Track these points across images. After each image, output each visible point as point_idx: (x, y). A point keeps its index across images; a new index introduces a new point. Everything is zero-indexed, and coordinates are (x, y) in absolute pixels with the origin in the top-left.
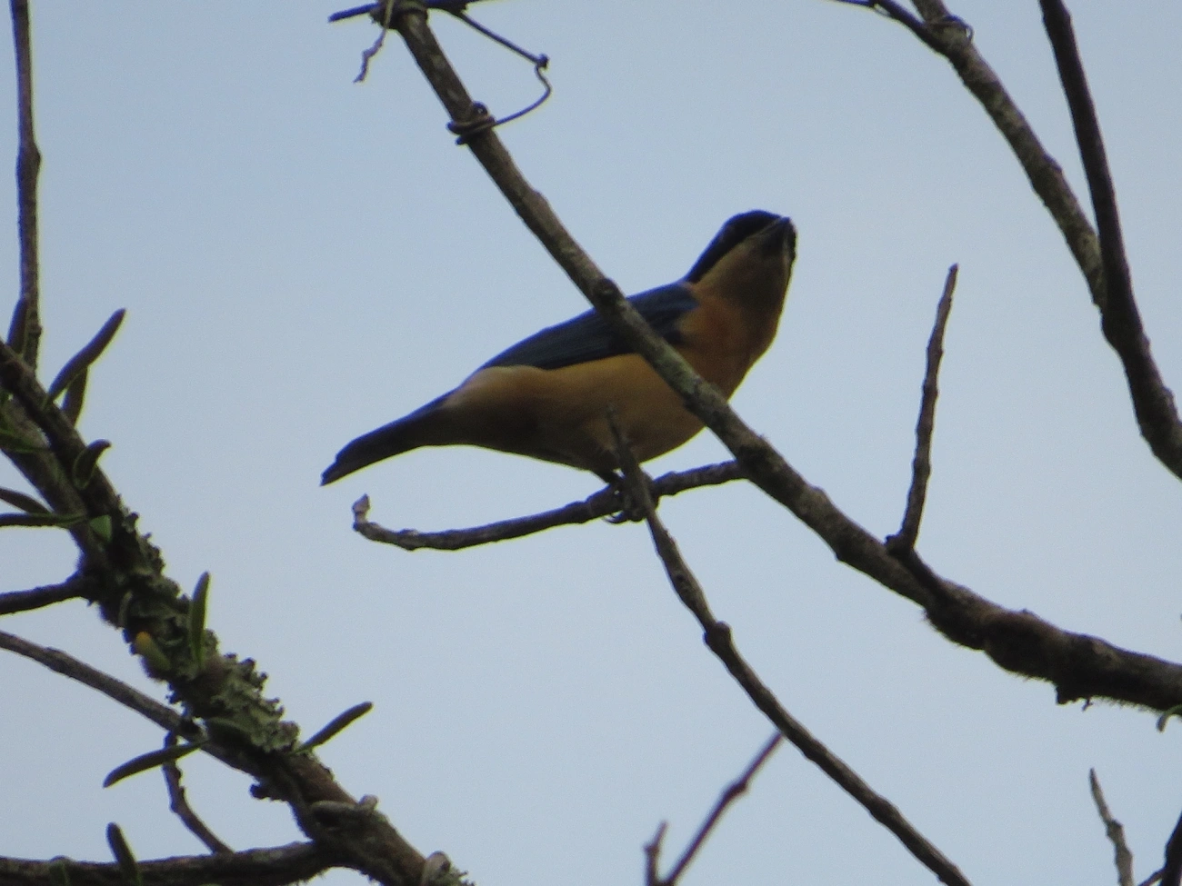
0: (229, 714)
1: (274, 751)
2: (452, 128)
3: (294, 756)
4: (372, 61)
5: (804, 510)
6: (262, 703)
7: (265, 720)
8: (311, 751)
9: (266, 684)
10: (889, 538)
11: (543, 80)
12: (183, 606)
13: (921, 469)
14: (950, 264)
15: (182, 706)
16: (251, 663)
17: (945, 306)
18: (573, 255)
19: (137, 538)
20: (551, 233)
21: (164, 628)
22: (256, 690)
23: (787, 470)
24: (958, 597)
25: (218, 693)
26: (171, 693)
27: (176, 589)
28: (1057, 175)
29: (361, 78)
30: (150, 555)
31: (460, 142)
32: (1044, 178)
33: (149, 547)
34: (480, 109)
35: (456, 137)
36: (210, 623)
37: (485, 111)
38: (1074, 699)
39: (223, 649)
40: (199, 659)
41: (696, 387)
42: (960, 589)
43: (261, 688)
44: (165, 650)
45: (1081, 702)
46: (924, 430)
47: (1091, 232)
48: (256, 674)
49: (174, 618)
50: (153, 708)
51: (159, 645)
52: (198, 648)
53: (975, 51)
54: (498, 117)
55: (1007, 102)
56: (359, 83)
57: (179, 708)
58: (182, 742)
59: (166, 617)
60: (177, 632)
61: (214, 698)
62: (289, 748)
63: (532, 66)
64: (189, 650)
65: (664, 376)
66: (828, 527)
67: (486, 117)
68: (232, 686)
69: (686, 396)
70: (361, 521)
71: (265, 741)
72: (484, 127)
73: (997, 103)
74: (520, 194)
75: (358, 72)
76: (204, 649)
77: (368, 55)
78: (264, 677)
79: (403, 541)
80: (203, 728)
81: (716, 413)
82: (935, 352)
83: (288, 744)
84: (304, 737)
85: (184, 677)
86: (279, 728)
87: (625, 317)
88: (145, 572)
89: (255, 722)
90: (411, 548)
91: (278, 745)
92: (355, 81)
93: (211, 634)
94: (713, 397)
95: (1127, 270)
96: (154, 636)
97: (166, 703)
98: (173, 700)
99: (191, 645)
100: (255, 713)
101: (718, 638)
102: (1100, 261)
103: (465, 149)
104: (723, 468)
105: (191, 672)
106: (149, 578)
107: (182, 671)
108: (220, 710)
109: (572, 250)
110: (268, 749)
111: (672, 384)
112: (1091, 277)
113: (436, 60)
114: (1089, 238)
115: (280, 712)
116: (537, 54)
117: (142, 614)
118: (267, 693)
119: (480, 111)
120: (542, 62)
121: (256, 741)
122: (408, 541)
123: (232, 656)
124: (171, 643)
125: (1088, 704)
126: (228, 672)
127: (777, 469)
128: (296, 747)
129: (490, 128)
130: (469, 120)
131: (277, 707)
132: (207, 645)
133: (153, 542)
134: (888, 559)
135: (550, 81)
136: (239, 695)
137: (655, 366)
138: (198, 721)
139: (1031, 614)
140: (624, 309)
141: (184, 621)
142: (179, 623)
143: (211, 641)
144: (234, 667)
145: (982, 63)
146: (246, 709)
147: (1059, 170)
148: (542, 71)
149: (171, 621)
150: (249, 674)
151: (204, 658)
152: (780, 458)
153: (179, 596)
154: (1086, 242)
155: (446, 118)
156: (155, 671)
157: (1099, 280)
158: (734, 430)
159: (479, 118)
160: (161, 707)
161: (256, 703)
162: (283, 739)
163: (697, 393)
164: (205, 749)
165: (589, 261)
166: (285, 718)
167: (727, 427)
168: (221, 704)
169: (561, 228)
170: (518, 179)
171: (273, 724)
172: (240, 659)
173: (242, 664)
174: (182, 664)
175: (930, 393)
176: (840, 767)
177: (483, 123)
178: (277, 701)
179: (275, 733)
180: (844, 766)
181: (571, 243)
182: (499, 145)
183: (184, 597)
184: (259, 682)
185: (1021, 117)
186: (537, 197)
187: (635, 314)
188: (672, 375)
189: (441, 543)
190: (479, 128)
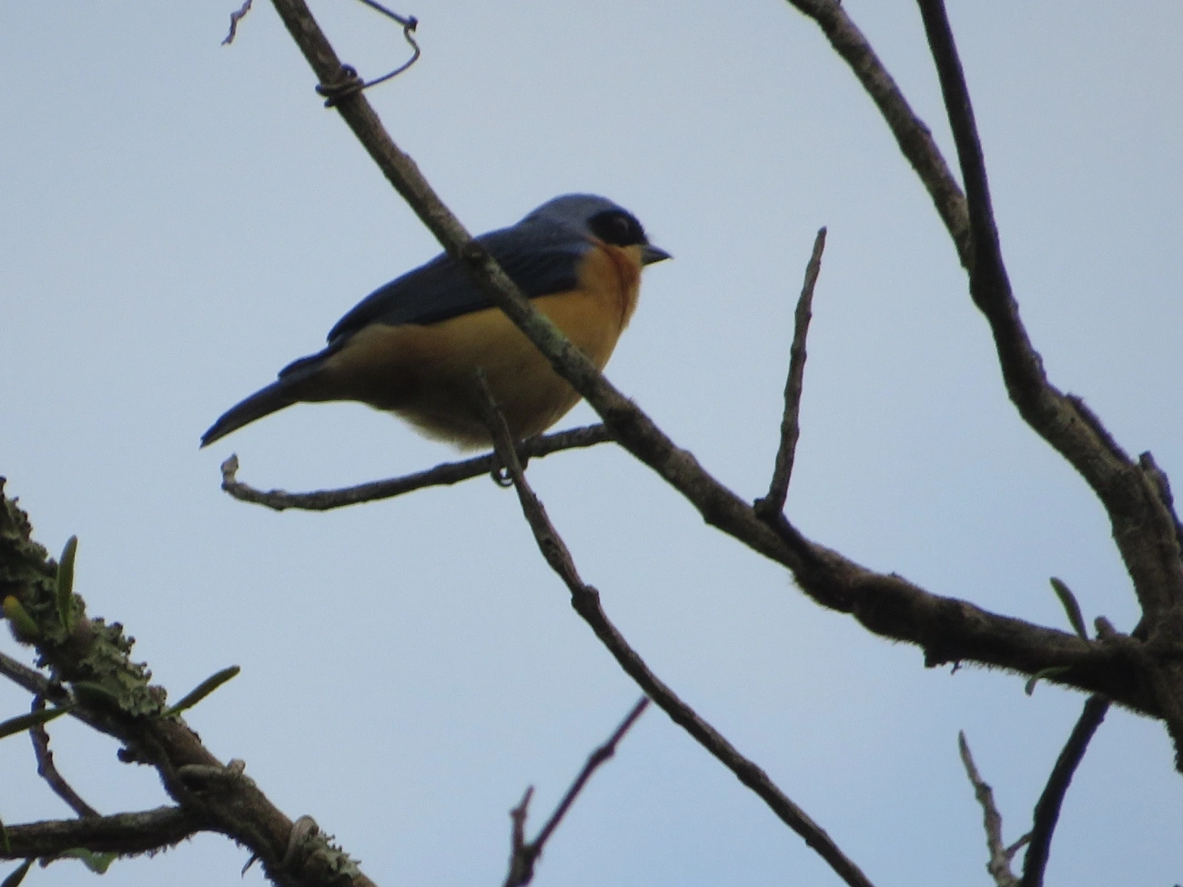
0: (97, 678)
1: (142, 716)
2: (321, 90)
3: (162, 719)
4: (239, 23)
5: (672, 473)
6: (131, 668)
7: (133, 684)
8: (179, 714)
9: (134, 648)
10: (757, 501)
11: (412, 42)
12: (51, 570)
13: (790, 433)
14: (819, 228)
15: (50, 669)
16: (118, 627)
17: (813, 269)
18: (441, 217)
19: (5, 501)
20: (419, 196)
21: (32, 592)
22: (123, 654)
23: (655, 432)
24: (826, 560)
25: (85, 656)
26: (38, 657)
27: (43, 553)
28: (925, 138)
29: (229, 40)
30: (18, 519)
31: (328, 105)
32: (913, 140)
33: (18, 511)
34: (349, 72)
35: (323, 100)
36: (77, 588)
37: (354, 73)
38: (943, 663)
39: (91, 613)
40: (66, 623)
41: (565, 350)
42: (828, 553)
43: (129, 652)
44: (33, 615)
45: (950, 665)
46: (793, 393)
47: (959, 194)
48: (124, 637)
49: (41, 582)
50: (22, 671)
51: (26, 608)
52: (66, 612)
53: (844, 13)
54: (366, 81)
55: (876, 64)
56: (226, 45)
57: (46, 673)
58: (49, 706)
59: (35, 581)
60: (45, 596)
61: (81, 663)
62: (156, 713)
63: (401, 28)
64: (57, 614)
65: (532, 338)
66: (697, 489)
67: (355, 80)
68: (100, 649)
69: (555, 359)
70: (230, 480)
71: (133, 704)
72: (354, 89)
73: (866, 66)
74: (389, 157)
75: (227, 33)
76: (72, 613)
77: (235, 18)
78: (132, 641)
79: (273, 501)
80: (71, 692)
81: (585, 377)
82: (803, 315)
83: (155, 707)
84: (171, 701)
85: (52, 641)
86: (147, 692)
87: (494, 279)
88: (12, 536)
89: (123, 686)
90: (280, 508)
91: (145, 709)
92: (223, 43)
93: (78, 598)
94: (581, 359)
95: (996, 234)
96: (22, 601)
97: (34, 667)
98: (41, 664)
99: (58, 609)
100: (123, 677)
101: (586, 602)
102: (969, 224)
103: (334, 111)
104: (592, 430)
105: (59, 636)
106: (17, 542)
107: (50, 635)
108: (88, 673)
109: (441, 213)
110: (135, 713)
111: (542, 348)
112: (959, 240)
113: (305, 23)
114: (958, 201)
115: (149, 676)
116: (406, 16)
117: (10, 579)
118: (135, 657)
119: (349, 73)
120: (411, 24)
121: (124, 705)
122: (277, 501)
123: (100, 620)
124: (39, 607)
125: (956, 667)
126: (95, 636)
127: (645, 432)
128: (164, 711)
129: (360, 89)
130: (337, 82)
131: (145, 671)
132: (75, 608)
133: (21, 506)
134: (755, 522)
135: (419, 44)
136: (107, 658)
137: (524, 329)
138: (66, 685)
139: (900, 577)
140: (492, 272)
141: (51, 585)
142: (46, 587)
143: (80, 605)
144: (103, 632)
145: (851, 26)
146: (114, 673)
147: (928, 133)
148: (411, 32)
149: (39, 585)
150: (117, 638)
151: (71, 622)
152: (649, 421)
153: (47, 560)
154: (954, 204)
155: (315, 80)
156: (23, 636)
157: (968, 244)
158: (603, 393)
159: (348, 80)
160: (29, 670)
161: (124, 667)
162: (151, 703)
163: (566, 356)
164: (73, 713)
165: (457, 224)
166: (152, 682)
167: (595, 390)
168: (89, 668)
169: (430, 190)
170: (386, 141)
171: (141, 689)
172: (108, 623)
173: (110, 628)
174: (50, 629)
175: (798, 356)
176: (709, 732)
177: (352, 85)
178: (145, 665)
179: (144, 696)
180: (713, 730)
181: (440, 206)
182: (368, 107)
183: (52, 561)
184: (126, 646)
185: (890, 80)
186: (406, 161)
187: (504, 276)
188: (540, 337)
189: (310, 503)
190: (348, 91)
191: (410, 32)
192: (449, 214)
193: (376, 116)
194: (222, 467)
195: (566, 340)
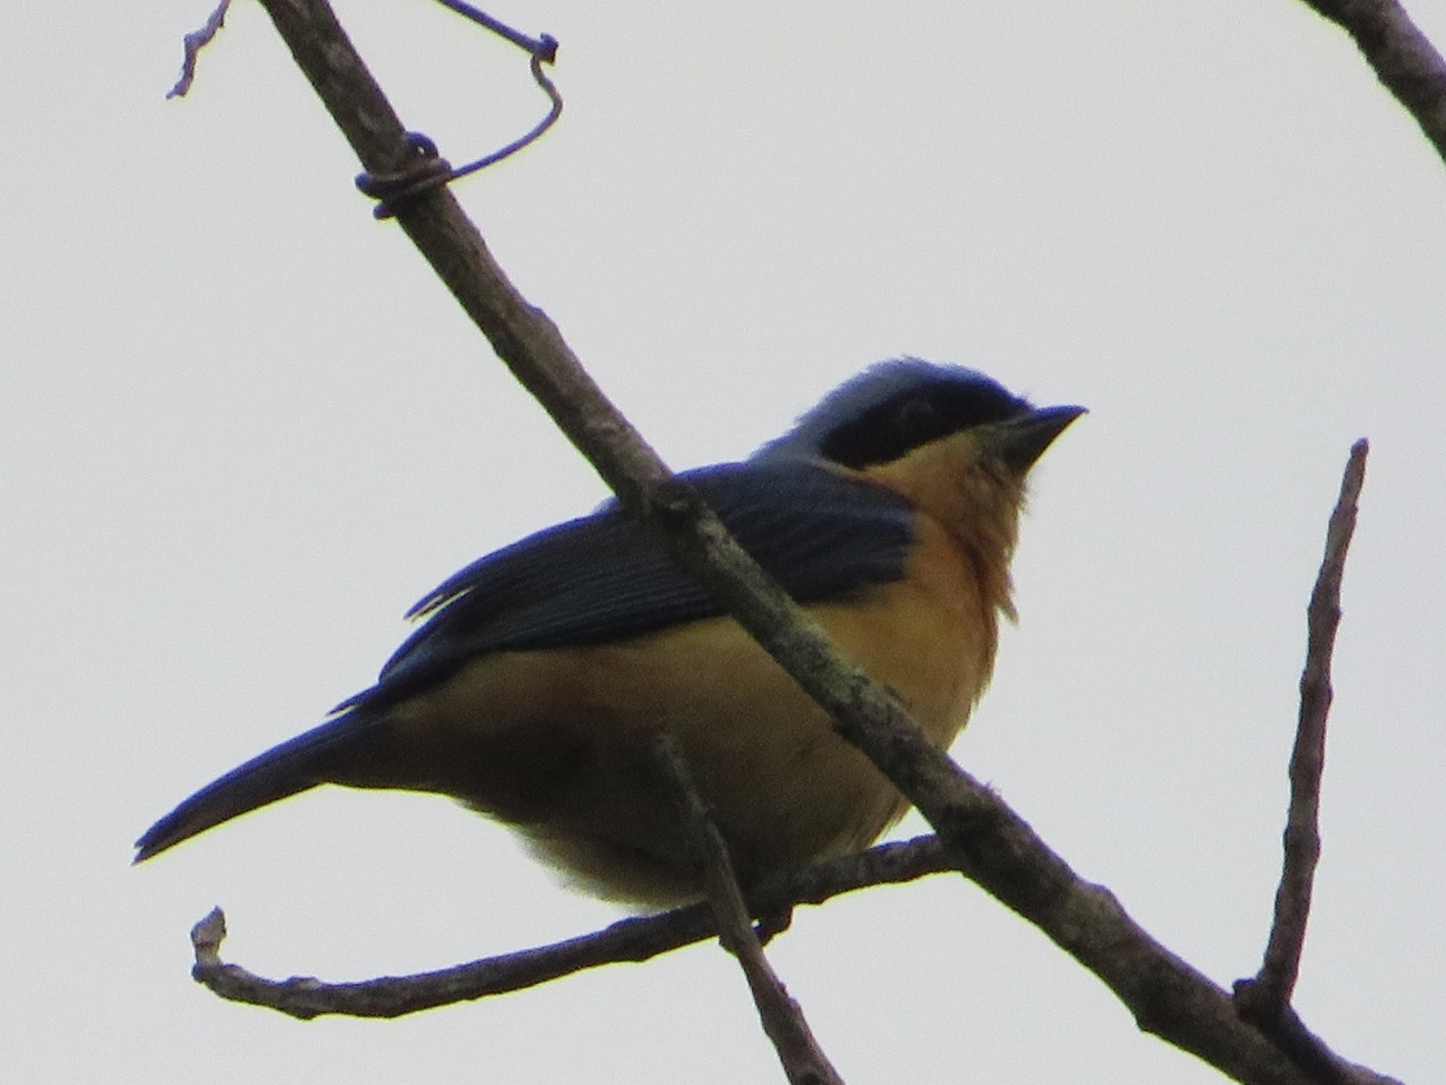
2: (366, 186)
4: (201, 54)
5: (1071, 931)
10: (1240, 985)
11: (546, 84)
13: (1301, 847)
17: (1343, 523)
20: (564, 391)
23: (1037, 850)
29: (181, 90)
31: (381, 214)
34: (422, 147)
35: (376, 202)
37: (431, 151)
41: (856, 691)
46: (1306, 771)
54: (455, 165)
56: (176, 99)
63: (525, 57)
65: (791, 668)
67: (434, 162)
69: (836, 709)
70: (208, 961)
72: (432, 181)
74: (501, 315)
75: (178, 76)
77: (195, 44)
79: (292, 1000)
82: (1324, 614)
87: (715, 553)
90: (307, 1014)
92: (169, 97)
103: (392, 224)
104: (913, 850)
109: (607, 424)
111: (809, 686)
113: (333, 53)
116: (535, 36)
119: (422, 149)
120: (545, 50)
122: (301, 999)
127: (1018, 850)
129: (442, 184)
130: (397, 169)
134: (1240, 1025)
135: (560, 89)
137: (774, 650)
140: (710, 539)
145: (1415, 37)
152: (1025, 828)
158: (932, 774)
159: (417, 167)
163: (858, 703)
165: (641, 446)
167: (917, 769)
169: (586, 378)
170: (498, 283)
175: (1315, 696)
177: (427, 174)
181: (607, 408)
182: (461, 216)
187: (734, 546)
188: (808, 668)
189: (365, 1001)
190: (420, 185)
191: (544, 66)
192: (624, 425)
193: (475, 233)
194: (193, 935)
195: (858, 671)
